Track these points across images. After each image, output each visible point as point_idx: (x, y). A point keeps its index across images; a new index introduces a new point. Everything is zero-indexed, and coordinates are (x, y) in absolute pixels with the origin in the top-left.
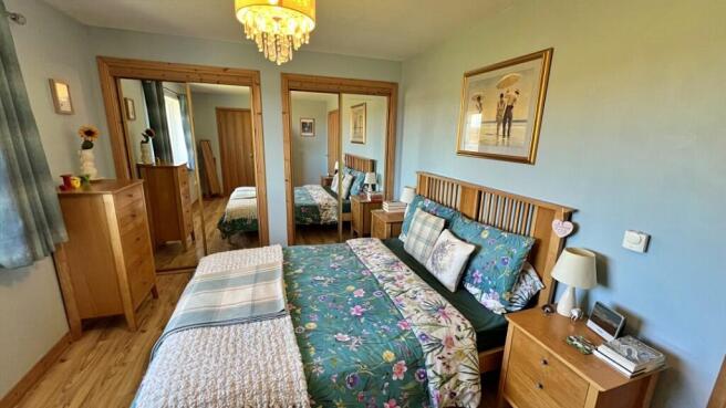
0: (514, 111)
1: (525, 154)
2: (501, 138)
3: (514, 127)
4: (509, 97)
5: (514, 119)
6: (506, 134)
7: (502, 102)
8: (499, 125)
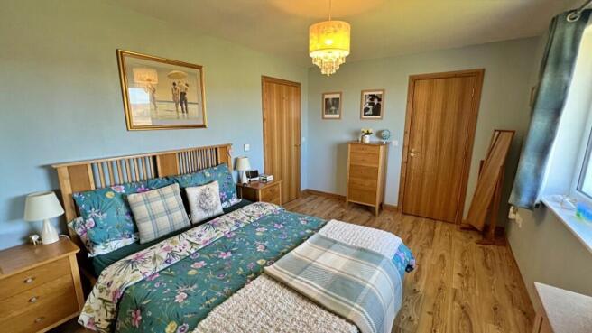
0: (187, 96)
1: (201, 123)
2: (181, 114)
3: (189, 106)
4: (181, 87)
5: (188, 101)
6: (185, 110)
7: (176, 89)
8: (177, 104)
